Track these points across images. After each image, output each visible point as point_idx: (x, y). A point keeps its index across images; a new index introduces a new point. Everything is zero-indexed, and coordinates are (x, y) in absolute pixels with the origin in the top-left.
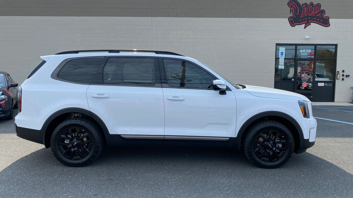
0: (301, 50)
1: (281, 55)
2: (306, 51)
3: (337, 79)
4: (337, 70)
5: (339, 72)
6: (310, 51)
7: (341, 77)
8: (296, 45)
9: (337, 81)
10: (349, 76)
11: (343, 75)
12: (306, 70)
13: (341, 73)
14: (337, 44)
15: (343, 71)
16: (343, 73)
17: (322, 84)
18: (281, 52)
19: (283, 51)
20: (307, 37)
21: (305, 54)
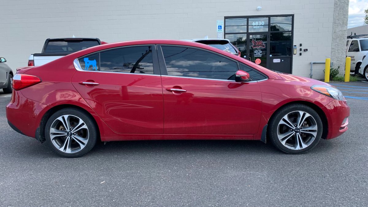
0: (254, 23)
1: (219, 29)
2: (259, 23)
3: (294, 54)
4: (294, 44)
5: (295, 46)
6: (263, 23)
7: (299, 52)
8: (248, 17)
9: (294, 56)
10: (307, 50)
11: (301, 50)
12: (260, 45)
13: (298, 48)
14: (294, 15)
15: (301, 45)
16: (301, 47)
17: (277, 61)
18: (219, 26)
19: (221, 24)
20: (259, 7)
21: (258, 27)
